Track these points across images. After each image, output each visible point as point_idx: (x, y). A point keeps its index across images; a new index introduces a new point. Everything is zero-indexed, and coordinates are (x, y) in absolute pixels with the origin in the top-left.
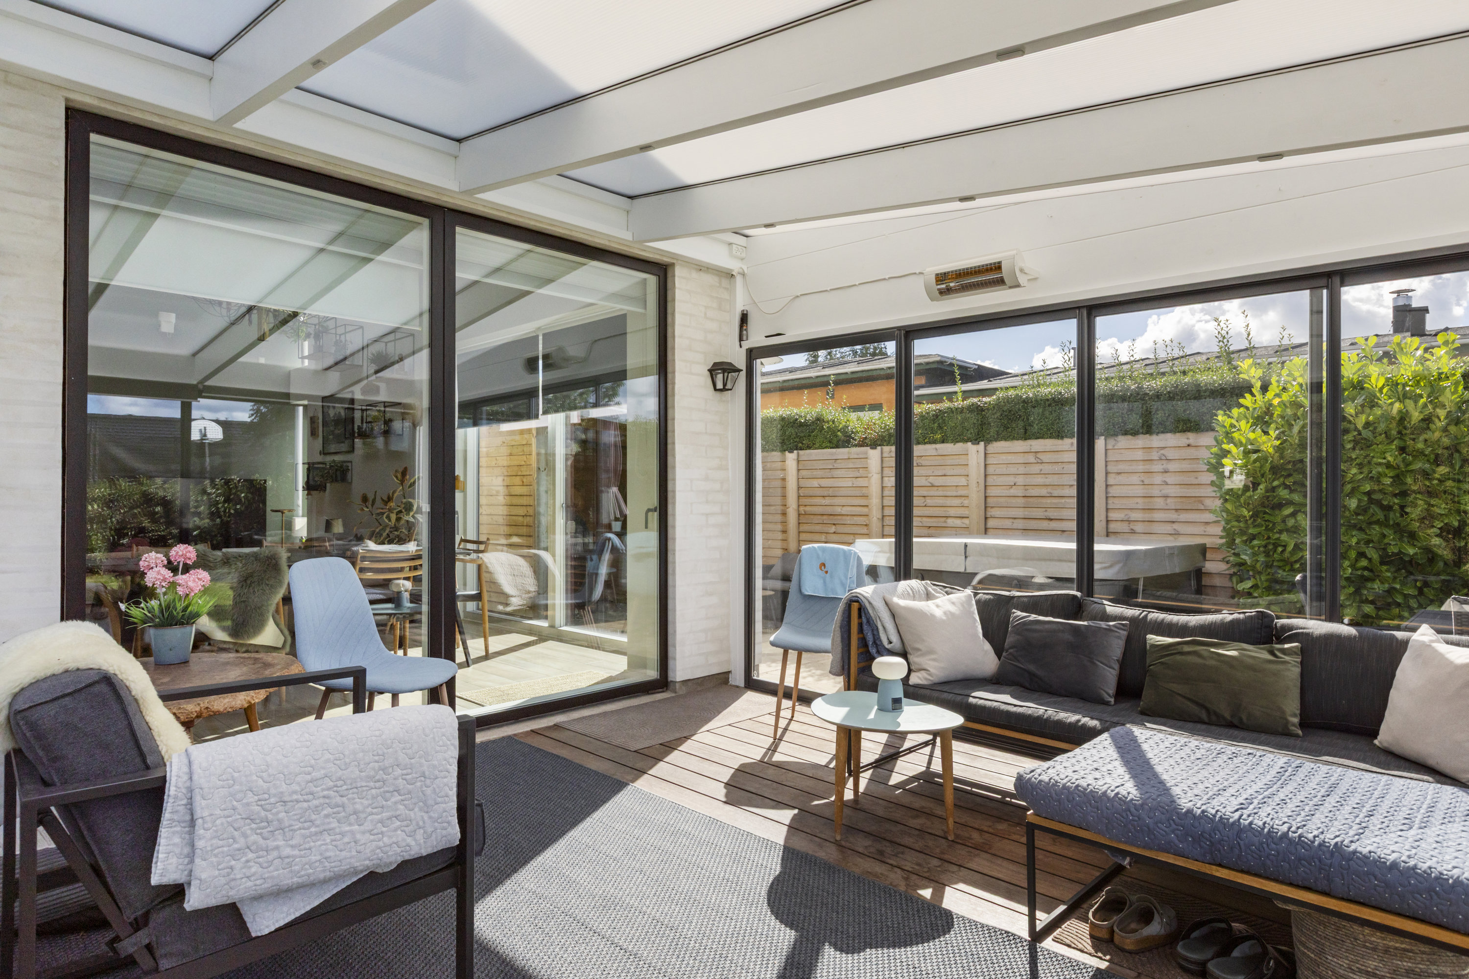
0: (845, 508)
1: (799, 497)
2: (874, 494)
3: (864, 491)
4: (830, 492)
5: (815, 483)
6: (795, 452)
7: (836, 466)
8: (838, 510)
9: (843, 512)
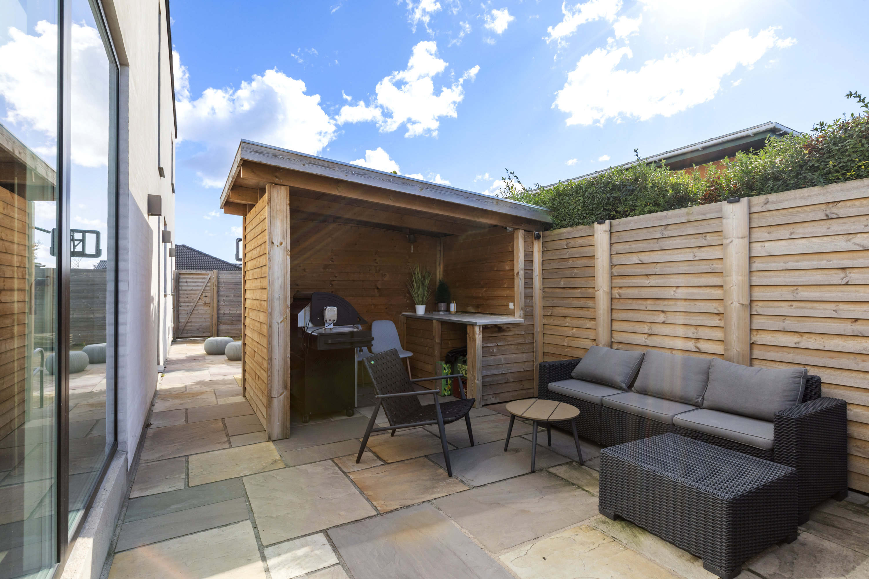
0: (680, 290)
1: (612, 276)
2: (735, 269)
3: (717, 266)
4: (658, 269)
5: (635, 259)
6: (607, 222)
7: (667, 233)
8: (670, 293)
9: (678, 296)
